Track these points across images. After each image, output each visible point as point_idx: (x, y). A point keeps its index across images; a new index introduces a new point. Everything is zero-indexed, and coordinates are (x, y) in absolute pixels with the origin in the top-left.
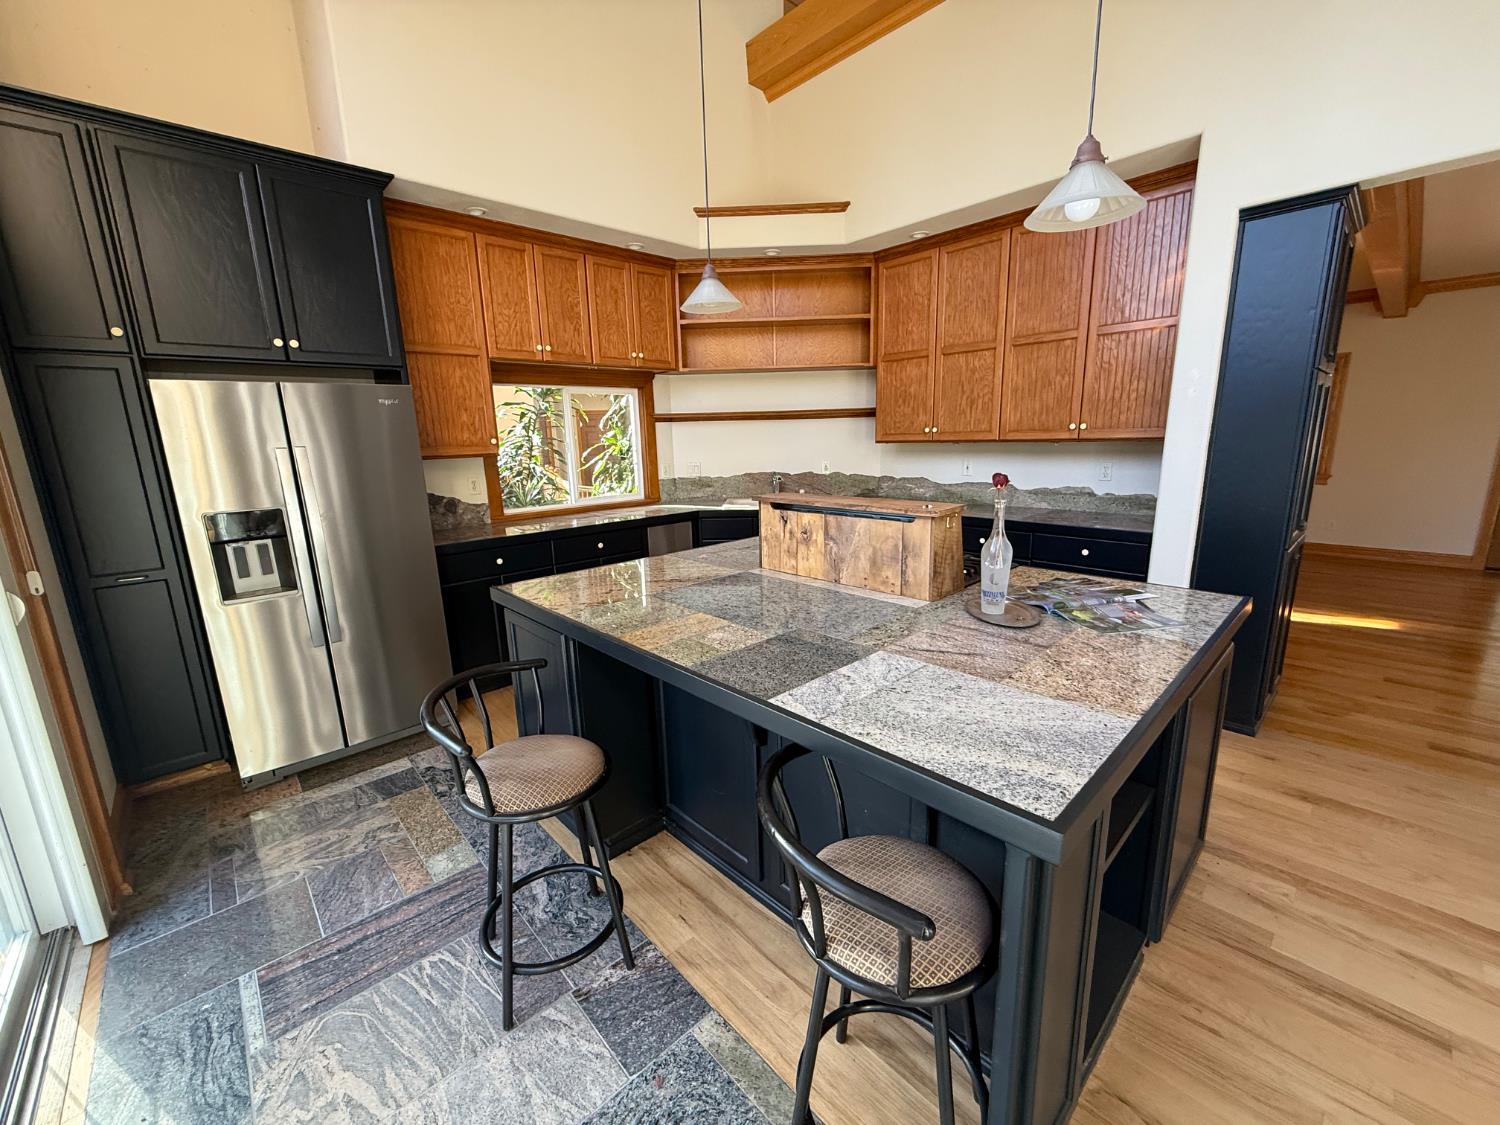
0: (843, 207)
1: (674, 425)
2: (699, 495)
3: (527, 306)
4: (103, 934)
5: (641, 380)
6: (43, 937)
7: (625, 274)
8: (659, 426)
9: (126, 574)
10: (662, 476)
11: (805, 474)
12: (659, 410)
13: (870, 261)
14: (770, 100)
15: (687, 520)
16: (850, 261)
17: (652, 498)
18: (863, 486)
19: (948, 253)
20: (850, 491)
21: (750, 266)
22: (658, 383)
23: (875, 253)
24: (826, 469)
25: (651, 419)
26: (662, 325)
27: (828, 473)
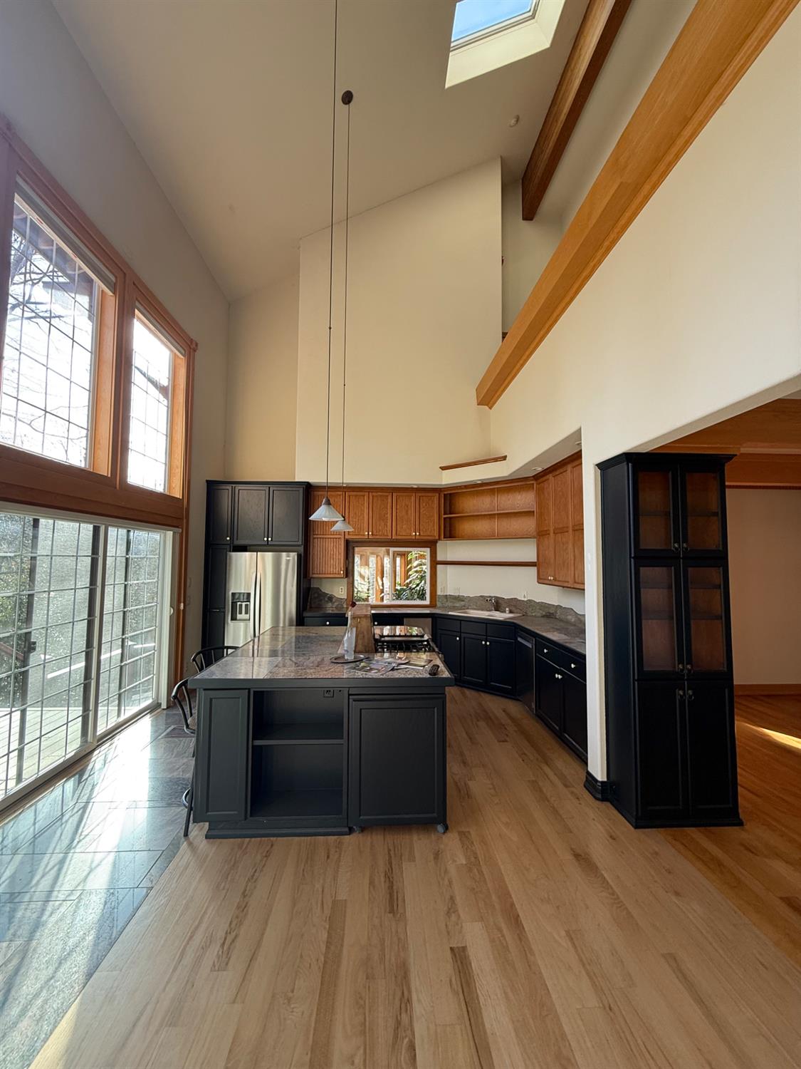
0: (504, 458)
1: (448, 566)
2: (458, 605)
3: (364, 517)
4: (165, 707)
5: (432, 544)
6: (158, 703)
7: (413, 498)
8: (439, 566)
9: (216, 609)
10: (439, 593)
11: (512, 599)
12: (439, 558)
13: (532, 480)
14: (490, 408)
15: (429, 617)
16: (522, 481)
17: (432, 605)
18: (547, 610)
19: (554, 477)
20: (538, 612)
21: (473, 488)
22: (440, 545)
23: (533, 476)
24: (525, 597)
25: (435, 563)
26: (433, 518)
27: (526, 599)
